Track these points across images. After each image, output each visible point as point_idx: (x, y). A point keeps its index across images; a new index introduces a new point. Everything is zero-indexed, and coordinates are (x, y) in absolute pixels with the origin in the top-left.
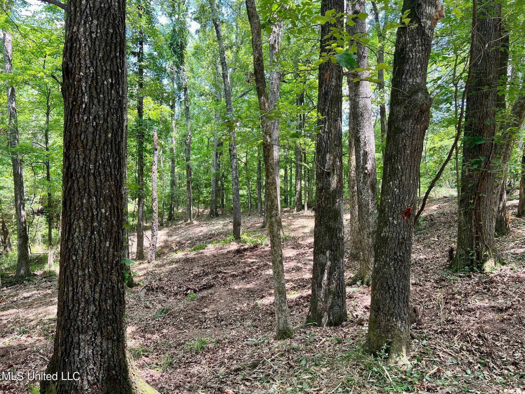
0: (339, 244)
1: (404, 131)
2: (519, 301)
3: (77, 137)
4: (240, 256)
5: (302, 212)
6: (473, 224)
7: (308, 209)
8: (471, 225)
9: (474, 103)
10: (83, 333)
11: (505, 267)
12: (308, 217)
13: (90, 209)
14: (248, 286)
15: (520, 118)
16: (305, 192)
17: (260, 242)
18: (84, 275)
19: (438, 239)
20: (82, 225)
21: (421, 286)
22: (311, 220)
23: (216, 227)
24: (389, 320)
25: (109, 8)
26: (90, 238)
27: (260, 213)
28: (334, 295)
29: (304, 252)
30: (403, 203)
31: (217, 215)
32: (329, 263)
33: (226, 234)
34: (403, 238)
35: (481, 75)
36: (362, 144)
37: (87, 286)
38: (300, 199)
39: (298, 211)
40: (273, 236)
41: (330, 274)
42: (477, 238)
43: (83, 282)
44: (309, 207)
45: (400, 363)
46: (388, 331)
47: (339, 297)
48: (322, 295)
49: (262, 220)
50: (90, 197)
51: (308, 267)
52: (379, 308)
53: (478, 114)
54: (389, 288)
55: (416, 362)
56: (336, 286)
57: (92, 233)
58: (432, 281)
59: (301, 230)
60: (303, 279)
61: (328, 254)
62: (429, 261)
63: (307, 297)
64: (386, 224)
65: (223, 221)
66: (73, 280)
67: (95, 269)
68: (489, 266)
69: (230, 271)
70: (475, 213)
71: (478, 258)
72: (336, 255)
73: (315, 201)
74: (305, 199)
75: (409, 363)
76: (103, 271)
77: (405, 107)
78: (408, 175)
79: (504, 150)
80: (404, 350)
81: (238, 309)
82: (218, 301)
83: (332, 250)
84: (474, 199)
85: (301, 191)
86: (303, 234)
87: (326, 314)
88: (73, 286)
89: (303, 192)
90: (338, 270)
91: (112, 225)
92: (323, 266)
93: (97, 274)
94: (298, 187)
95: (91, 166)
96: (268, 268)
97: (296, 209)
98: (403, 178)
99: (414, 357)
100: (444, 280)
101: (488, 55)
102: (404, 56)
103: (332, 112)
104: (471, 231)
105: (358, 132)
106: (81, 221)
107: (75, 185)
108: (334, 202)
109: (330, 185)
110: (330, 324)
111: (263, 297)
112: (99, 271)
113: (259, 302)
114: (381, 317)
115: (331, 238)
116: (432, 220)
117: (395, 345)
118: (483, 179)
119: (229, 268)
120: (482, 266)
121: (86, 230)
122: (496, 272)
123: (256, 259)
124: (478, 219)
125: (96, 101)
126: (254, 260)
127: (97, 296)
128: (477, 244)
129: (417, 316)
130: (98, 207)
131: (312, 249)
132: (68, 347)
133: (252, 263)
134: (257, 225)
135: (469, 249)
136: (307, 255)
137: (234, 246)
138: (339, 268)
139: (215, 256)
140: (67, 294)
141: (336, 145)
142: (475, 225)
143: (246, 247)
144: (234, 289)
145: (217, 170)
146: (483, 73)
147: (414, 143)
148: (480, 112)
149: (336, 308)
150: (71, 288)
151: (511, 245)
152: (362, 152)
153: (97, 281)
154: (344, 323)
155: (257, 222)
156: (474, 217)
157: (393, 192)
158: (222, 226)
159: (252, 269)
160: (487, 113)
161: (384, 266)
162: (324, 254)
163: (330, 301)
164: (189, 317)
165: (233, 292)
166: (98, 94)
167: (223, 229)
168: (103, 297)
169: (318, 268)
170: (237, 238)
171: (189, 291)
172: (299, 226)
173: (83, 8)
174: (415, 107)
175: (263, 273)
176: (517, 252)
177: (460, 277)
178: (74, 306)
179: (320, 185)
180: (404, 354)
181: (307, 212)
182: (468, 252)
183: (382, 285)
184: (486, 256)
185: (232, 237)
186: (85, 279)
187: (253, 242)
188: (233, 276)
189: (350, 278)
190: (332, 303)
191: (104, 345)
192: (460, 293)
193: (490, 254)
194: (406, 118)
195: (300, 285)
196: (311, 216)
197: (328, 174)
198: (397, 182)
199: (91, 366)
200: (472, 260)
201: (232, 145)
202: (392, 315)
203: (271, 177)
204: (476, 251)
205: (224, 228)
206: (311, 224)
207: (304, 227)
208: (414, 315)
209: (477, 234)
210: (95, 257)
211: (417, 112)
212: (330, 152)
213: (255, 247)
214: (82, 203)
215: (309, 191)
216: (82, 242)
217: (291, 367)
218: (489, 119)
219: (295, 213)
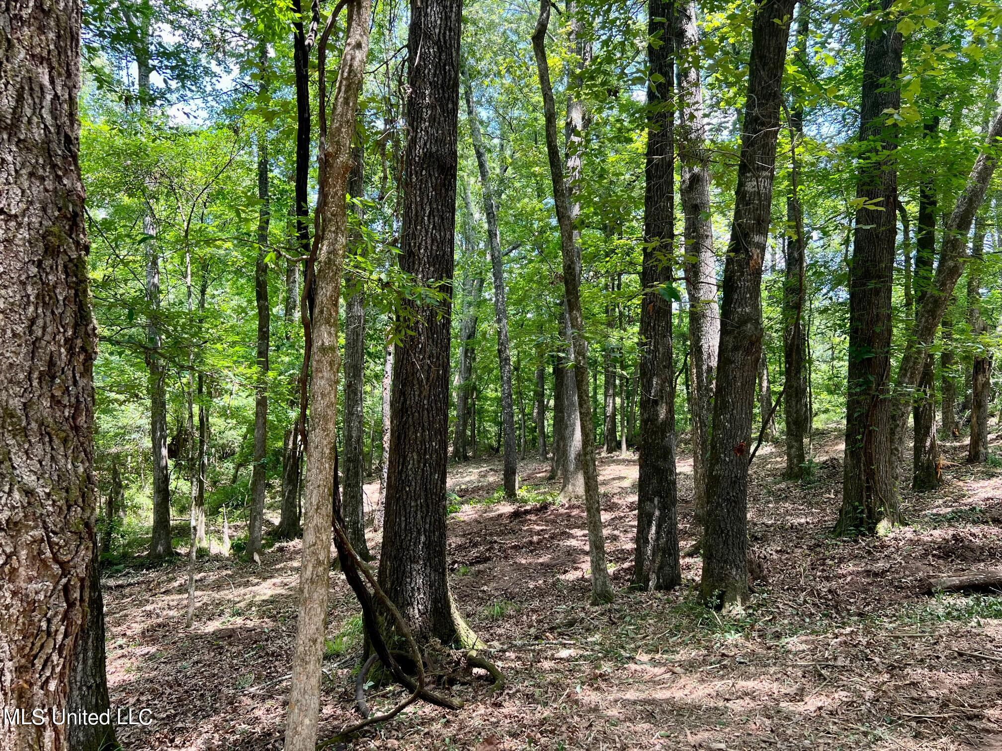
0: (670, 490)
1: (733, 362)
2: (901, 563)
3: (413, 375)
4: (521, 522)
5: (618, 453)
6: (863, 468)
7: (628, 449)
8: (860, 470)
9: (860, 301)
10: (415, 563)
11: (907, 528)
12: (628, 462)
13: (423, 442)
14: (541, 560)
15: (934, 319)
16: (622, 419)
17: (550, 499)
18: (417, 505)
19: (836, 495)
20: (415, 457)
21: (788, 553)
22: (633, 467)
23: (467, 479)
24: (722, 568)
25: (443, 255)
26: (423, 470)
27: (542, 455)
28: (664, 552)
29: (622, 514)
30: (734, 438)
31: (466, 459)
32: (657, 513)
33: (490, 489)
34: (736, 477)
35: (869, 263)
36: (705, 357)
37: (419, 516)
38: (613, 431)
39: (610, 451)
40: (588, 478)
41: (659, 527)
42: (869, 489)
43: (416, 512)
44: (629, 446)
45: (734, 612)
46: (722, 580)
47: (670, 555)
48: (649, 552)
49: (547, 467)
50: (424, 431)
51: (630, 535)
52: (712, 555)
53: (866, 317)
54: (722, 532)
55: (751, 611)
56: (667, 541)
57: (425, 465)
58: (805, 547)
59: (617, 484)
60: (623, 550)
61: (656, 502)
62: (812, 526)
63: (629, 569)
64: (717, 462)
65: (478, 468)
66: (405, 511)
67: (426, 500)
68: (883, 527)
69: (511, 541)
70: (865, 453)
71: (869, 517)
72: (666, 503)
73: (639, 435)
74: (622, 431)
75: (743, 612)
76: (432, 503)
77: (735, 338)
78: (739, 409)
79: (911, 364)
80: (739, 599)
81: (531, 587)
82: (500, 579)
83: (661, 497)
84: (863, 434)
85: (614, 415)
86: (619, 490)
87: (654, 575)
88: (405, 517)
89: (618, 417)
90: (669, 522)
91: (441, 459)
92: (650, 516)
93: (428, 506)
94: (609, 410)
95: (425, 402)
96: (569, 537)
97: (605, 447)
98: (735, 411)
99: (749, 607)
100: (820, 546)
101: (877, 237)
102: (733, 285)
103: (659, 326)
104: (860, 479)
105: (699, 339)
106: (414, 454)
107: (410, 419)
108: (664, 437)
109: (657, 415)
110: (658, 588)
111: (565, 572)
112: (430, 501)
113: (562, 577)
114: (714, 565)
115: (660, 481)
116: (834, 468)
117: (729, 594)
118: (875, 406)
119: (507, 537)
120: (875, 527)
121: (419, 462)
122: (891, 535)
123: (547, 526)
124: (869, 462)
125: (430, 341)
126: (544, 528)
127: (427, 526)
128: (869, 497)
129: (762, 571)
130: (431, 441)
131: (636, 512)
132: (400, 576)
133: (542, 530)
134: (538, 475)
135: (857, 504)
136: (627, 520)
137: (507, 508)
138: (670, 519)
139: (479, 522)
140: (400, 525)
141: (665, 367)
142: (865, 471)
143: (528, 508)
144: (521, 564)
145: (467, 379)
146: (871, 261)
147: (745, 374)
148: (868, 314)
149: (667, 568)
150: (403, 519)
151: (937, 503)
152: (705, 367)
153: (428, 512)
154: (677, 587)
155: (537, 471)
156: (863, 458)
157: (725, 427)
158: (477, 476)
159: (544, 538)
160: (877, 315)
161: (717, 507)
162: (652, 501)
163: (658, 560)
164: (465, 596)
165: (519, 567)
166: (433, 335)
167: (479, 481)
168: (432, 528)
169: (645, 519)
170: (511, 495)
171: (456, 566)
172: (612, 477)
173: (421, 256)
174: (744, 338)
175: (561, 543)
176: (941, 512)
177: (844, 541)
178: (406, 535)
179: (646, 416)
180: (739, 603)
181: (625, 453)
182: (855, 508)
183: (714, 529)
184: (881, 513)
185: (502, 493)
186: (417, 510)
187: (538, 501)
188: (515, 547)
189: (692, 546)
190: (662, 562)
191: (432, 576)
192: (833, 558)
193: (886, 510)
194: (736, 349)
195: (619, 558)
196: (634, 461)
197: (656, 403)
198: (728, 416)
199: (422, 596)
200: (862, 519)
201: (502, 344)
202: (725, 562)
203: (585, 406)
204: (867, 506)
205: (482, 479)
206: (633, 473)
207: (621, 478)
208: (758, 570)
209: (868, 482)
210: (426, 488)
211: (746, 343)
212: (658, 375)
213: (544, 507)
214: (416, 437)
215: (629, 418)
216: (416, 474)
217: (614, 623)
218: (880, 324)
219: (603, 455)
